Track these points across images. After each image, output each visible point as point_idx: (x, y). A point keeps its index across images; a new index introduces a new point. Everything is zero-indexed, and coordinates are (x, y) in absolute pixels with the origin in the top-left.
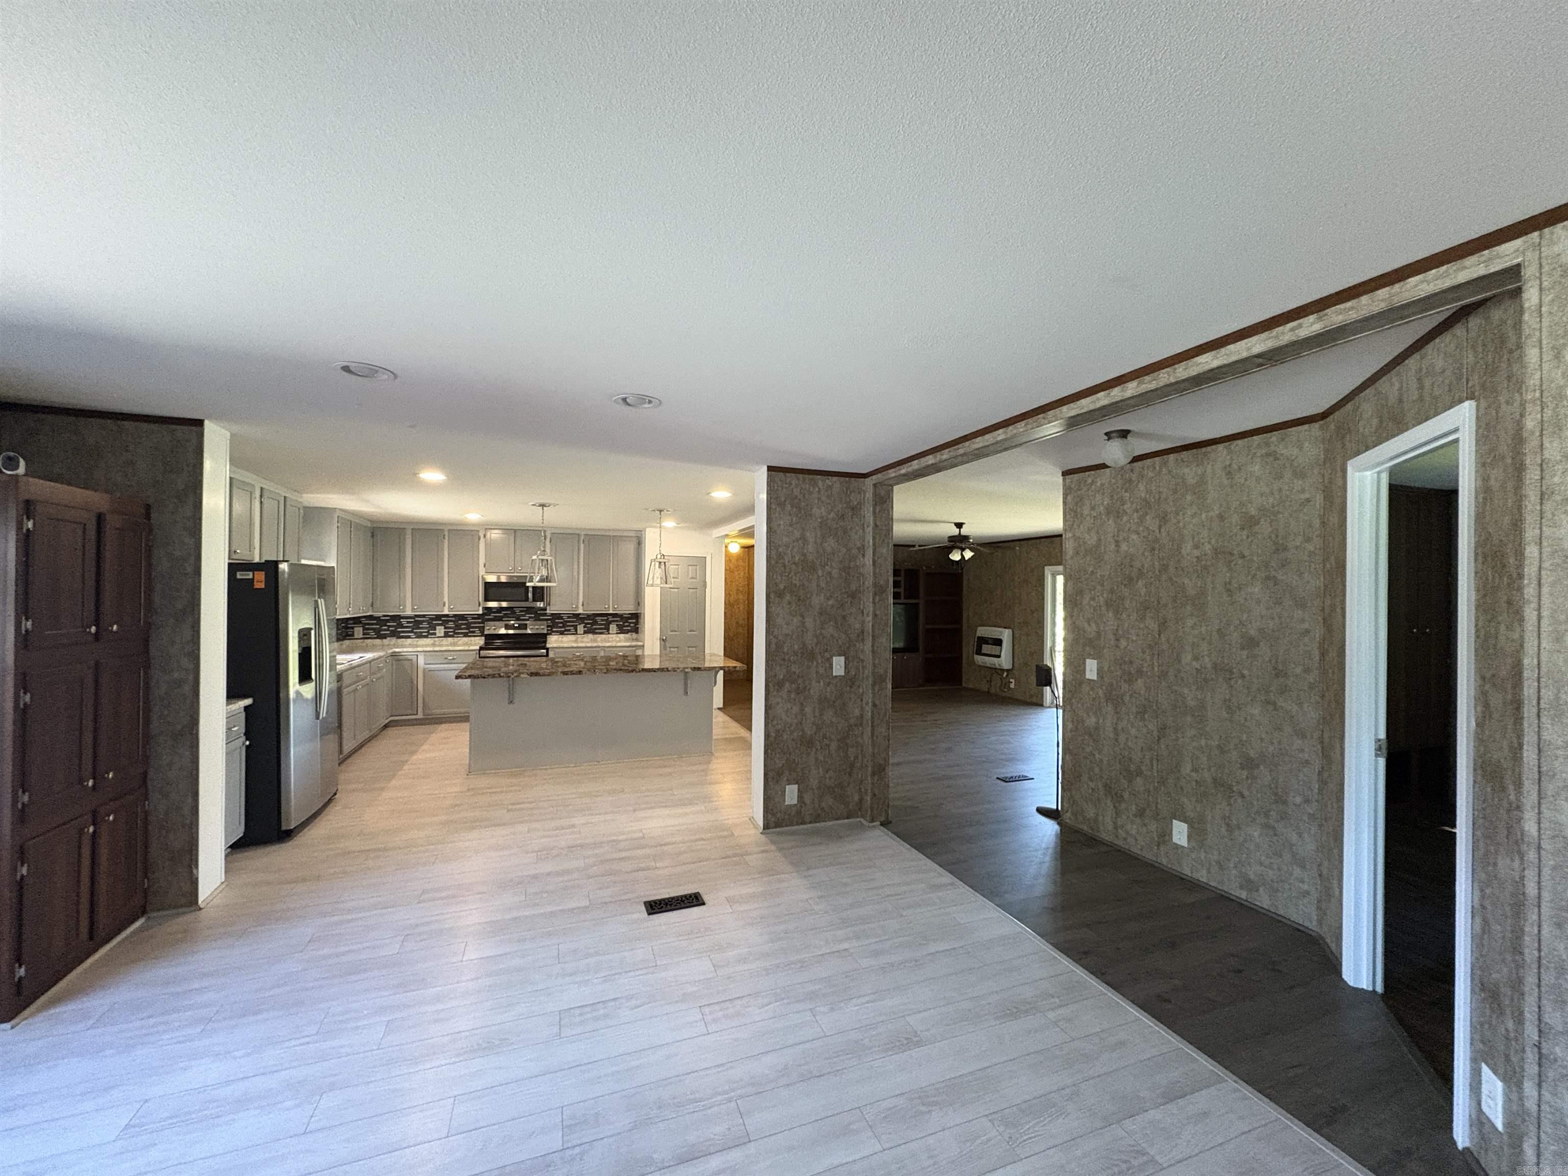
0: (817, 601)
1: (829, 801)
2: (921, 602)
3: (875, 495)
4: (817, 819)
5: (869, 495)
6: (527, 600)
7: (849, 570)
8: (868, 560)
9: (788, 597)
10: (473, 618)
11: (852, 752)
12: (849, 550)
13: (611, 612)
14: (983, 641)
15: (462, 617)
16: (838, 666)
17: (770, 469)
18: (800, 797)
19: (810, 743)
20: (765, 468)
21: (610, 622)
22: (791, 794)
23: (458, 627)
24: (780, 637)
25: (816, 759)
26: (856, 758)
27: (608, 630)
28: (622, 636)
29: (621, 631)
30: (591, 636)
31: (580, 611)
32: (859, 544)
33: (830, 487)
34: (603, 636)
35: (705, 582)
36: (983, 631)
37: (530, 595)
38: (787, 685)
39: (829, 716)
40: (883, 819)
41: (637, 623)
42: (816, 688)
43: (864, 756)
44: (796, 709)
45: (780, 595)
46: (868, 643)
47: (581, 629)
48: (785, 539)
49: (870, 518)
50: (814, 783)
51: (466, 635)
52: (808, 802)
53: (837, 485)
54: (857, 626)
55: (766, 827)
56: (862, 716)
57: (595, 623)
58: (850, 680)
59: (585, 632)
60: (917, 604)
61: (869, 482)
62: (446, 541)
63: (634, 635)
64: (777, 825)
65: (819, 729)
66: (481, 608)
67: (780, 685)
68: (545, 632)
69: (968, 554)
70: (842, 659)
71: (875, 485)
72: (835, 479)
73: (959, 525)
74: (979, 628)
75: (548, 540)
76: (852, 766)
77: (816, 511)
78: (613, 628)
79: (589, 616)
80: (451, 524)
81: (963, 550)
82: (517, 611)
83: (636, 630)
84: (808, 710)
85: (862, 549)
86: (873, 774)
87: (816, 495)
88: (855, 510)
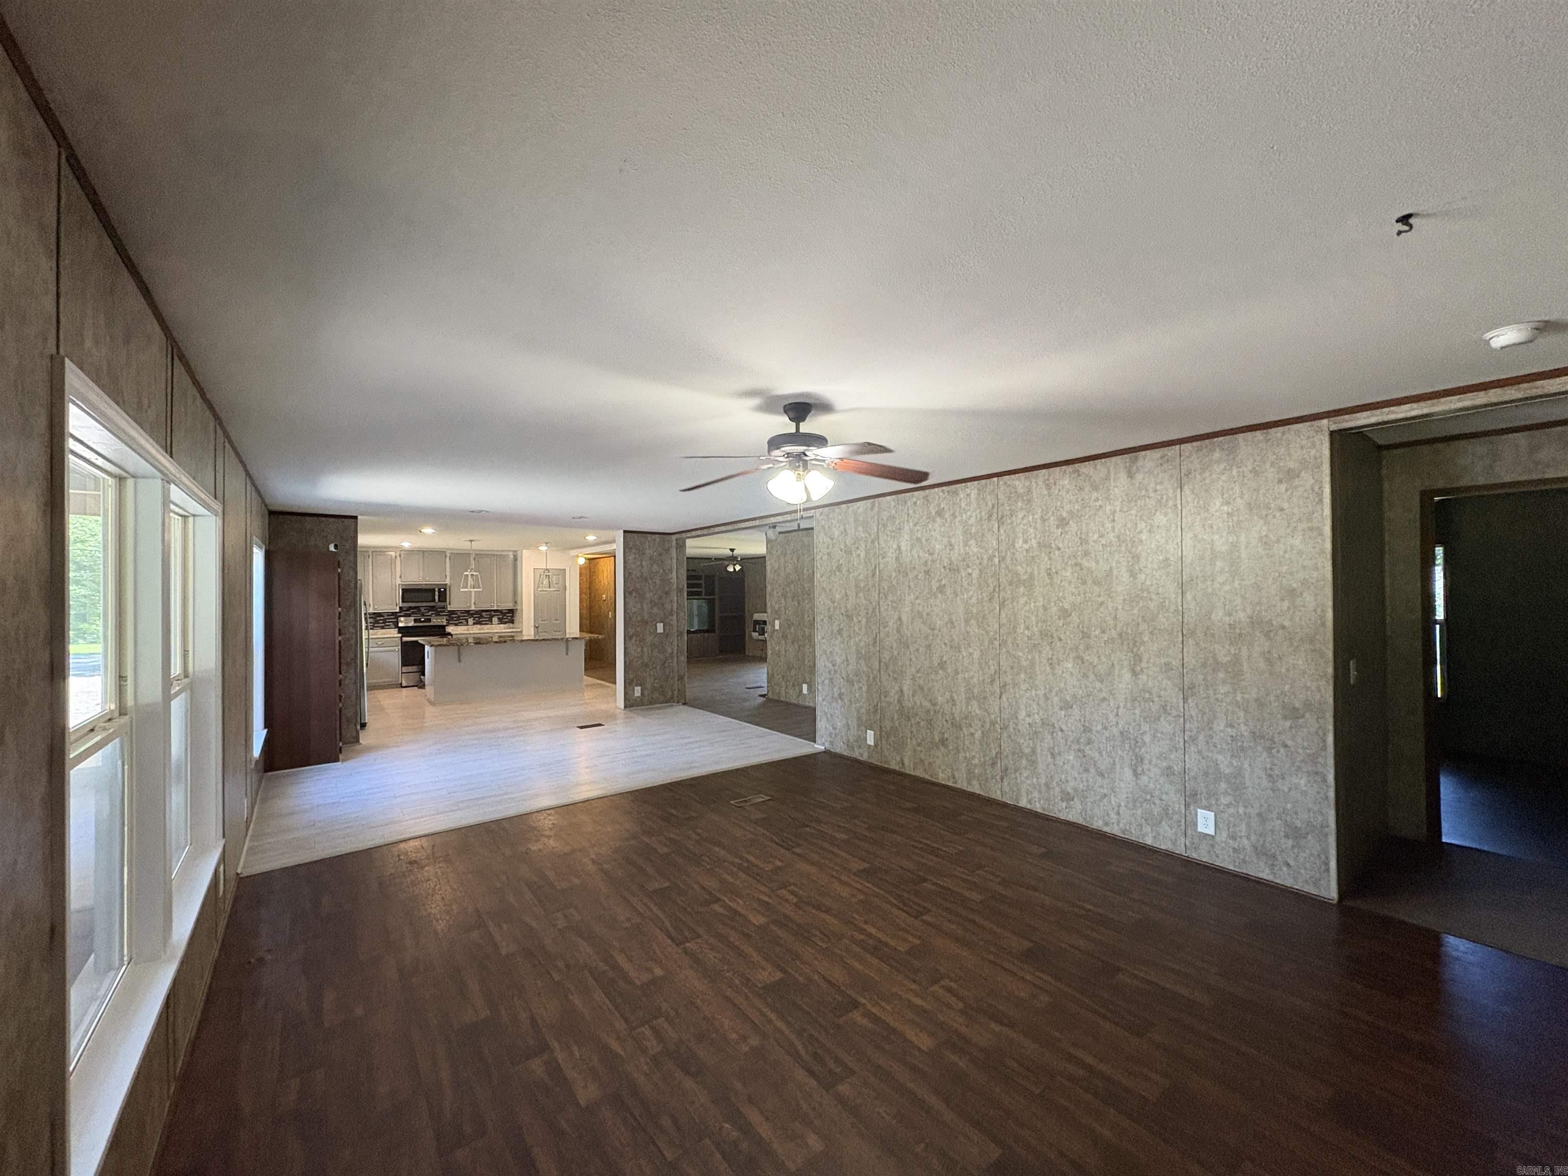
0: (649, 595)
1: (656, 695)
2: (716, 597)
3: (677, 543)
4: (651, 703)
5: (674, 543)
6: (434, 600)
7: (665, 581)
8: (674, 575)
9: (634, 594)
10: (388, 615)
11: (667, 670)
12: (664, 570)
13: (495, 608)
14: (757, 622)
15: (380, 615)
16: (660, 628)
17: (625, 532)
18: (642, 693)
19: (647, 665)
20: (622, 531)
21: (493, 616)
22: (638, 691)
23: (377, 622)
24: (631, 614)
25: (650, 674)
26: (670, 672)
27: (492, 622)
28: (502, 626)
29: (501, 621)
30: (479, 626)
31: (473, 608)
32: (669, 568)
33: (654, 540)
34: (488, 626)
35: (565, 586)
36: (757, 616)
37: (437, 598)
38: (635, 637)
39: (655, 653)
40: (683, 701)
41: (512, 616)
42: (649, 639)
43: (673, 672)
44: (639, 649)
45: (630, 593)
46: (675, 617)
47: (471, 621)
48: (633, 566)
49: (674, 554)
50: (649, 686)
51: (383, 628)
52: (646, 694)
53: (658, 540)
54: (670, 608)
55: (625, 707)
56: (672, 653)
57: (482, 617)
58: (666, 635)
59: (474, 624)
60: (714, 599)
61: (674, 537)
62: (370, 560)
63: (511, 625)
64: (631, 706)
65: (651, 659)
66: (398, 608)
67: (631, 638)
68: (445, 624)
69: (738, 568)
70: (662, 624)
71: (676, 540)
72: (657, 536)
73: (732, 550)
74: (755, 615)
75: (448, 558)
76: (668, 677)
77: (647, 552)
78: (495, 620)
79: (477, 612)
80: (374, 547)
81: (734, 565)
82: (422, 609)
83: (512, 622)
84: (645, 649)
85: (671, 570)
86: (678, 680)
87: (647, 544)
88: (668, 550)
